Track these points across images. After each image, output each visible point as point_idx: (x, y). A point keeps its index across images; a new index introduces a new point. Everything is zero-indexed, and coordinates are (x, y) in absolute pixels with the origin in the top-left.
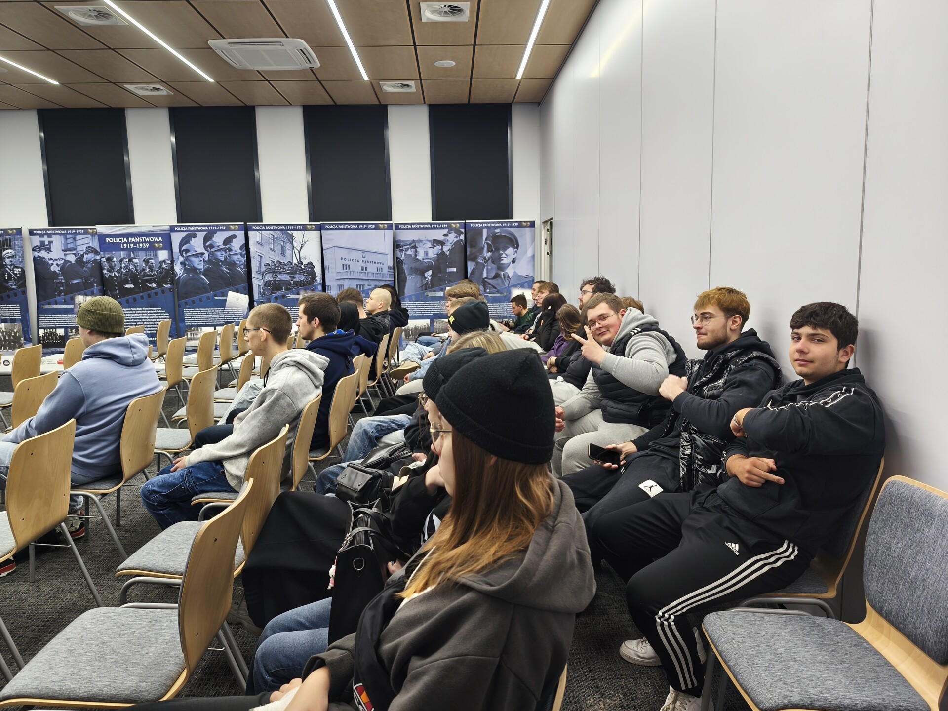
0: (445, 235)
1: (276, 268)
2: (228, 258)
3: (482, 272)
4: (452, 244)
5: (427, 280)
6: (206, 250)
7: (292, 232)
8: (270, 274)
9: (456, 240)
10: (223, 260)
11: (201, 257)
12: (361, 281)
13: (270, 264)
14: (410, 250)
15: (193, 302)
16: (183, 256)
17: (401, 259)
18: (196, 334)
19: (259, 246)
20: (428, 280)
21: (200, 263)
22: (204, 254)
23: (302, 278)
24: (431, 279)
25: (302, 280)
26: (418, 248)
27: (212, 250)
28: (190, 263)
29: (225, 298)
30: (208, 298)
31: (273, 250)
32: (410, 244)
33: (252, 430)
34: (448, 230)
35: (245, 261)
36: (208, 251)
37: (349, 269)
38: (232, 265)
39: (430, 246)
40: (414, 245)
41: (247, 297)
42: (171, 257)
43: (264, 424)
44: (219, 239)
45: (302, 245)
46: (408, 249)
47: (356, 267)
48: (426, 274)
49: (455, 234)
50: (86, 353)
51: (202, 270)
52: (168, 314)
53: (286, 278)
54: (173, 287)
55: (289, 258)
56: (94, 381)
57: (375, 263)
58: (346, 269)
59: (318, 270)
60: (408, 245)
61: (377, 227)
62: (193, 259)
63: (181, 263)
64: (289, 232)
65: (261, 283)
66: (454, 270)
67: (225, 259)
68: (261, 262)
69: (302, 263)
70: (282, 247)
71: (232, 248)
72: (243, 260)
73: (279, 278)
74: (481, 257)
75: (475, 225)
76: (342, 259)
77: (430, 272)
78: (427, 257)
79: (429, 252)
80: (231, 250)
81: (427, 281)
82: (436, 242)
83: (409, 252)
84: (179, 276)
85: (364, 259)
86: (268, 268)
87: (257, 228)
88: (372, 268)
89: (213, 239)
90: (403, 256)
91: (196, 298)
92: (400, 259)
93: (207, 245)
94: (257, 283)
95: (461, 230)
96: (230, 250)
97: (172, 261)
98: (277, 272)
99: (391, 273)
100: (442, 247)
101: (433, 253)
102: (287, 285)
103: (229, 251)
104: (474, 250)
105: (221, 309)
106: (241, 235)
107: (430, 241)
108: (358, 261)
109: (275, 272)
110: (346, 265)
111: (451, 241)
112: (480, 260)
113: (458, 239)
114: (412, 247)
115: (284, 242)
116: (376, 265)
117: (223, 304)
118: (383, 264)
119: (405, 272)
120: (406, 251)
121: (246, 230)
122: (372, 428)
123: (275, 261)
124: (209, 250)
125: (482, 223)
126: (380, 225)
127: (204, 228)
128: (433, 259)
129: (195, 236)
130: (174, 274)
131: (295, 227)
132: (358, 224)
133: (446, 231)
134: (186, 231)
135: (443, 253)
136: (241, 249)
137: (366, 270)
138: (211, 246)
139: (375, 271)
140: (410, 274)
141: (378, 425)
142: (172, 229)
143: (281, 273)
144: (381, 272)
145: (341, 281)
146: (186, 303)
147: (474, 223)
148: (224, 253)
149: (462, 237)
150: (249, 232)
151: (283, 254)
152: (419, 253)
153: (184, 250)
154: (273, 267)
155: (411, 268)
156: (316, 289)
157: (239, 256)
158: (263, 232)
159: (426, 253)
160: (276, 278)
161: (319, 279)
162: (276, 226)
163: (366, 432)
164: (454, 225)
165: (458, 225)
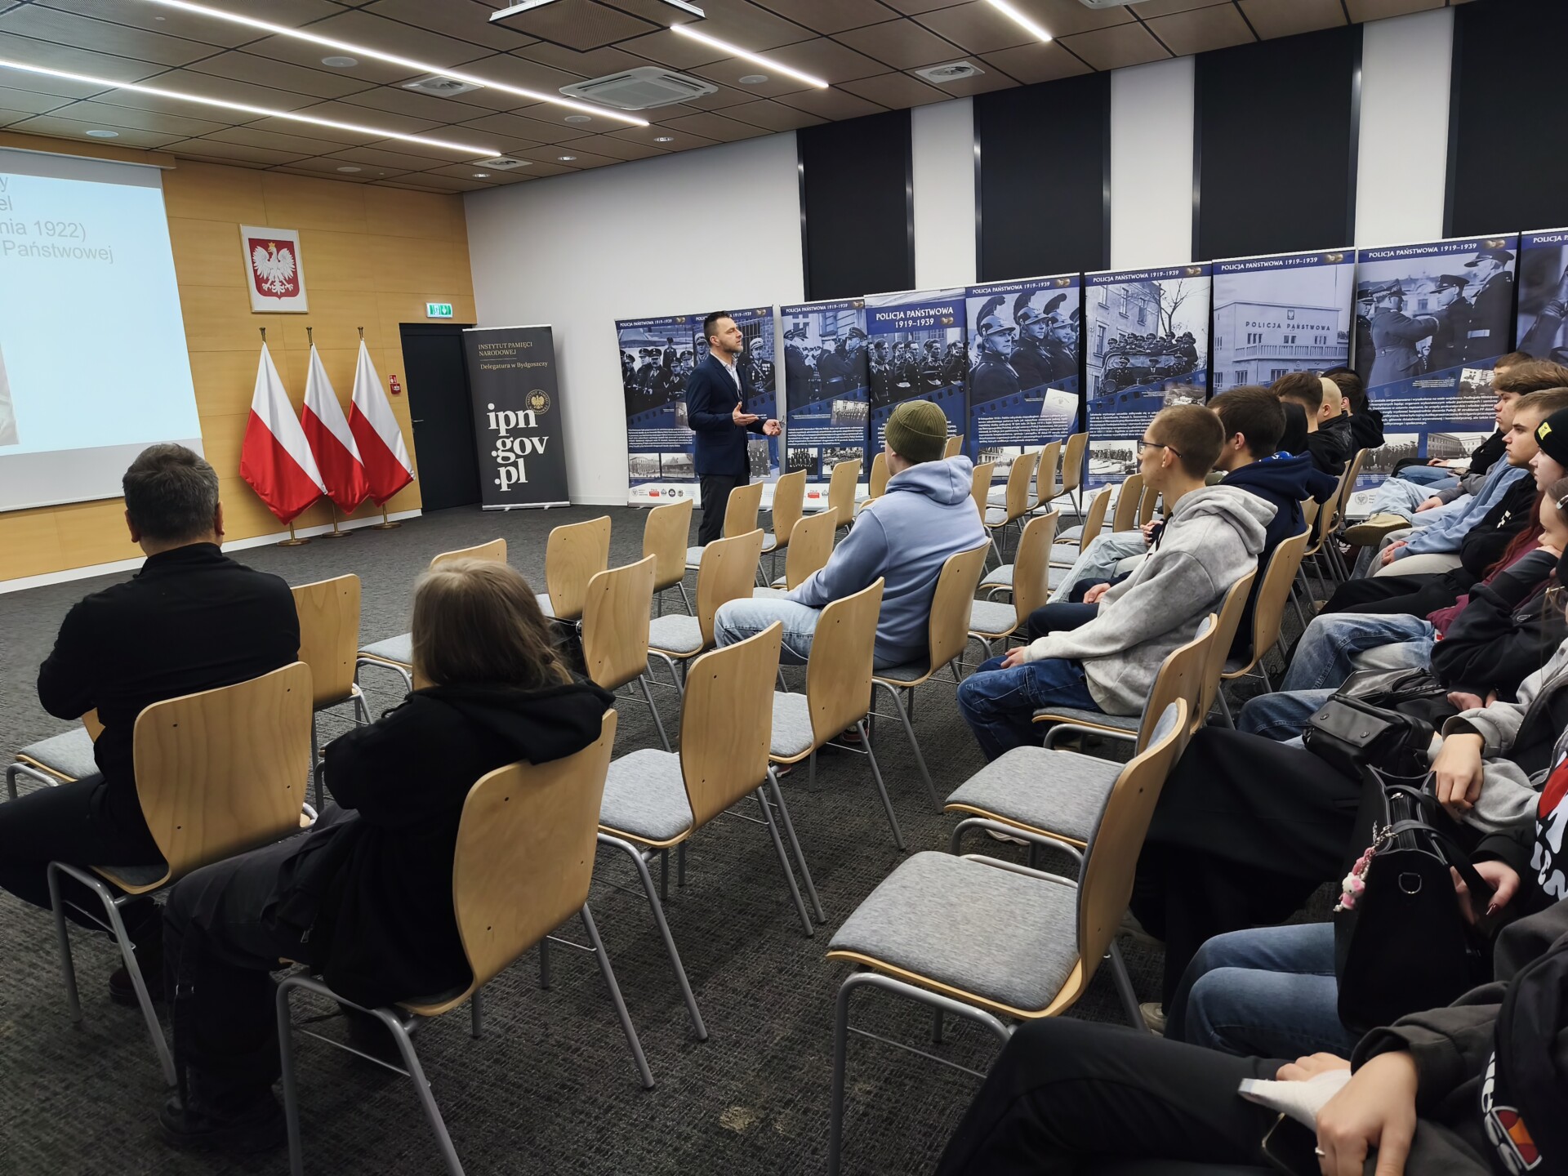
0: (1469, 265)
1: (1128, 347)
2: (1051, 334)
3: (1553, 337)
4: (1485, 282)
5: (1420, 355)
6: (1018, 323)
7: (1160, 282)
8: (1115, 357)
9: (1493, 273)
10: (1042, 337)
11: (1009, 335)
12: (1281, 362)
13: (1118, 340)
14: (1387, 299)
15: (993, 407)
16: (981, 335)
17: (1367, 317)
18: (993, 458)
19: (1102, 311)
20: (1424, 355)
21: (1007, 344)
22: (1014, 329)
23: (1172, 361)
24: (1430, 353)
25: (1172, 364)
26: (1406, 294)
27: (1027, 322)
28: (992, 346)
29: (1041, 399)
30: (1016, 400)
31: (1124, 316)
32: (1389, 289)
33: (1135, 615)
34: (1477, 254)
35: (1077, 337)
36: (1020, 325)
37: (1260, 342)
38: (1055, 344)
39: (1434, 289)
40: (1397, 290)
41: (1077, 396)
42: (964, 337)
43: (1156, 608)
44: (1038, 303)
45: (1176, 303)
46: (1384, 297)
47: (1273, 338)
48: (1419, 345)
49: (1494, 261)
50: (891, 484)
51: (1009, 356)
52: (955, 426)
53: (1142, 363)
54: (965, 384)
55: (1151, 327)
56: (902, 524)
57: (1312, 327)
58: (1254, 342)
59: (1201, 347)
60: (1384, 290)
61: (1322, 261)
62: (997, 339)
63: (979, 346)
64: (1155, 282)
65: (1101, 373)
66: (1487, 333)
67: (1046, 337)
68: (1103, 337)
69: (1173, 335)
70: (1141, 310)
71: (1059, 318)
72: (1074, 335)
73: (1132, 364)
74: (1553, 304)
75: (1543, 240)
76: (1248, 324)
77: (1429, 340)
78: (1423, 312)
79: (1429, 302)
80: (1056, 321)
81: (1421, 358)
82: (1447, 281)
83: (1386, 304)
84: (974, 367)
85: (1291, 323)
86: (1114, 347)
87: (1100, 280)
88: (1305, 338)
89: (1030, 305)
90: (1372, 311)
91: (996, 401)
92: (1364, 317)
93: (1019, 314)
94: (1094, 372)
95: (1510, 251)
96: (1054, 320)
97: (966, 344)
98: (1128, 353)
99: (1343, 346)
100: (1461, 289)
101: (1439, 302)
102: (1144, 373)
103: (1053, 323)
104: (1536, 292)
105: (1034, 417)
106: (1073, 294)
107: (1433, 280)
108: (1279, 326)
109: (1125, 354)
110: (1255, 335)
111: (1482, 276)
112: (1550, 312)
113: (1500, 270)
114: (1392, 294)
115: (1144, 301)
116: (1315, 332)
117: (1037, 408)
118: (1328, 329)
119: (1372, 343)
120: (1379, 302)
121: (1083, 284)
122: (1343, 634)
123: (1127, 334)
124: (1022, 323)
125: (1562, 234)
127: (1017, 288)
128: (1438, 314)
129: (1002, 302)
130: (968, 364)
131: (1166, 274)
132: (1284, 259)
133: (1472, 257)
134: (989, 294)
135: (1461, 300)
136: (1072, 318)
137: (1293, 342)
138: (1026, 316)
139: (1311, 343)
140: (1383, 346)
141: (1356, 629)
142: (969, 292)
143: (1134, 354)
144: (1322, 345)
145: (1243, 364)
146: (982, 409)
147: (1540, 236)
148: (1044, 326)
149: (1510, 266)
150: (1087, 288)
151: (1142, 321)
152: (1407, 305)
153: (984, 326)
154: (1122, 344)
155: (1387, 333)
156: (1195, 380)
157: (1068, 330)
158: (1110, 286)
159: (1423, 304)
160: (1127, 364)
161: (1201, 363)
162: (1133, 274)
163: (1330, 639)
164: (1492, 244)
165: (1503, 242)
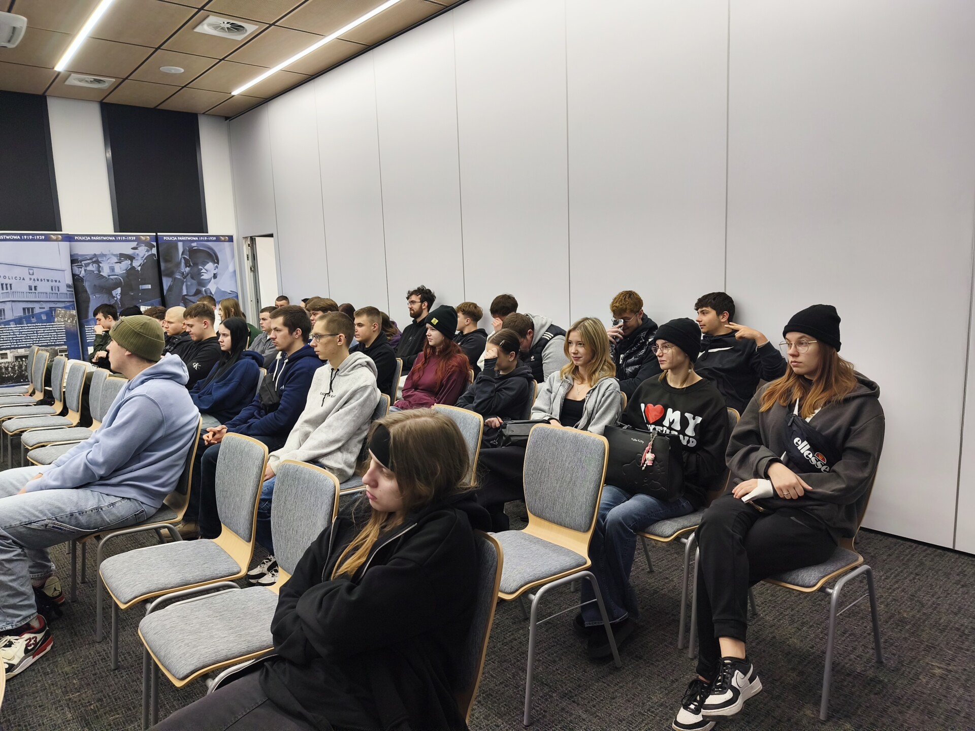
0: (133, 249)
5: (115, 299)
9: (147, 254)
12: (29, 303)
14: (91, 265)
17: (80, 275)
20: (117, 299)
24: (121, 297)
26: (101, 263)
32: (91, 259)
34: (136, 243)
37: (11, 289)
39: (117, 261)
40: (96, 260)
46: (89, 264)
47: (20, 287)
48: (114, 293)
49: (146, 248)
57: (48, 281)
58: (7, 289)
60: (88, 260)
61: (47, 239)
66: (149, 286)
74: (179, 272)
77: (119, 290)
78: (113, 274)
82: (123, 257)
88: (44, 287)
90: (83, 272)
92: (78, 275)
95: (153, 243)
100: (132, 261)
101: (121, 268)
104: (169, 265)
107: (115, 255)
108: (24, 279)
111: (141, 255)
112: (178, 276)
113: (150, 253)
114: (94, 262)
116: (50, 284)
118: (59, 282)
119: (88, 291)
125: (177, 236)
126: (52, 236)
132: (21, 235)
137: (35, 289)
139: (48, 290)
144: (57, 292)
147: (167, 236)
149: (154, 251)
164: (143, 238)
165: (148, 237)
